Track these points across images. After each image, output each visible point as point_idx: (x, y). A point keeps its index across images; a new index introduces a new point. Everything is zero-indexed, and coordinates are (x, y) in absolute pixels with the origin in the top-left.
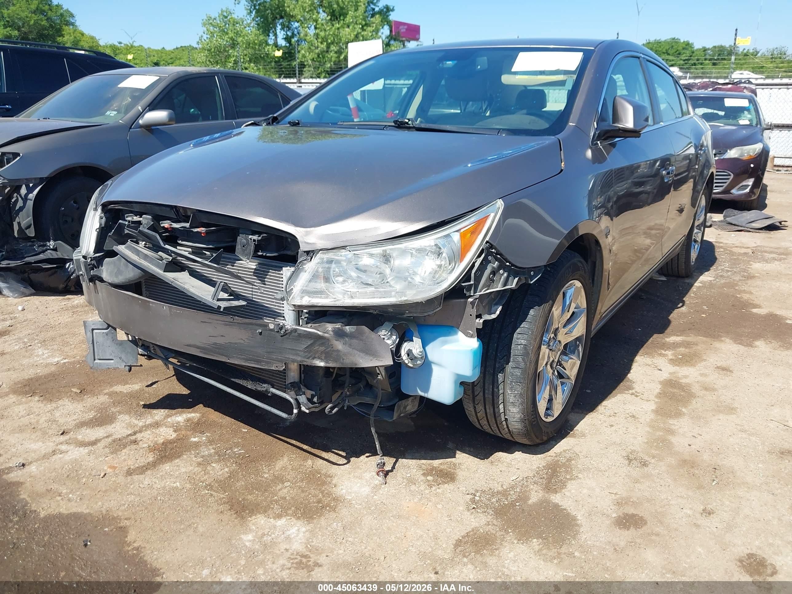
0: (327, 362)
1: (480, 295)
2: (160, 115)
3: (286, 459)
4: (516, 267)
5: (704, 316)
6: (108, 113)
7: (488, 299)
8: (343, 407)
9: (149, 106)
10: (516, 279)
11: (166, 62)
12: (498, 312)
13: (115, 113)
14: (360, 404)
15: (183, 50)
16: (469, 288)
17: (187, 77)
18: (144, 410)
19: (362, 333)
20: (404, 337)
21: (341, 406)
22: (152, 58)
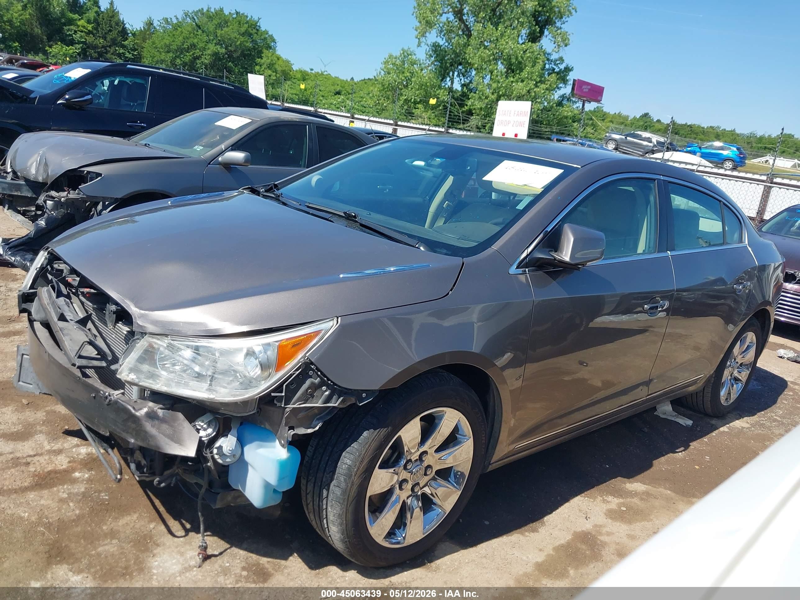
0: (136, 440)
1: (294, 408)
2: (239, 156)
3: (135, 516)
4: (339, 386)
5: (697, 467)
6: (196, 147)
7: (306, 413)
8: (170, 483)
9: (232, 146)
10: (342, 398)
11: (348, 92)
12: (317, 428)
13: (201, 148)
14: (196, 483)
15: (365, 83)
16: (280, 399)
17: (277, 124)
18: (62, 434)
19: (175, 420)
20: (222, 432)
21: (168, 482)
22: (336, 86)
